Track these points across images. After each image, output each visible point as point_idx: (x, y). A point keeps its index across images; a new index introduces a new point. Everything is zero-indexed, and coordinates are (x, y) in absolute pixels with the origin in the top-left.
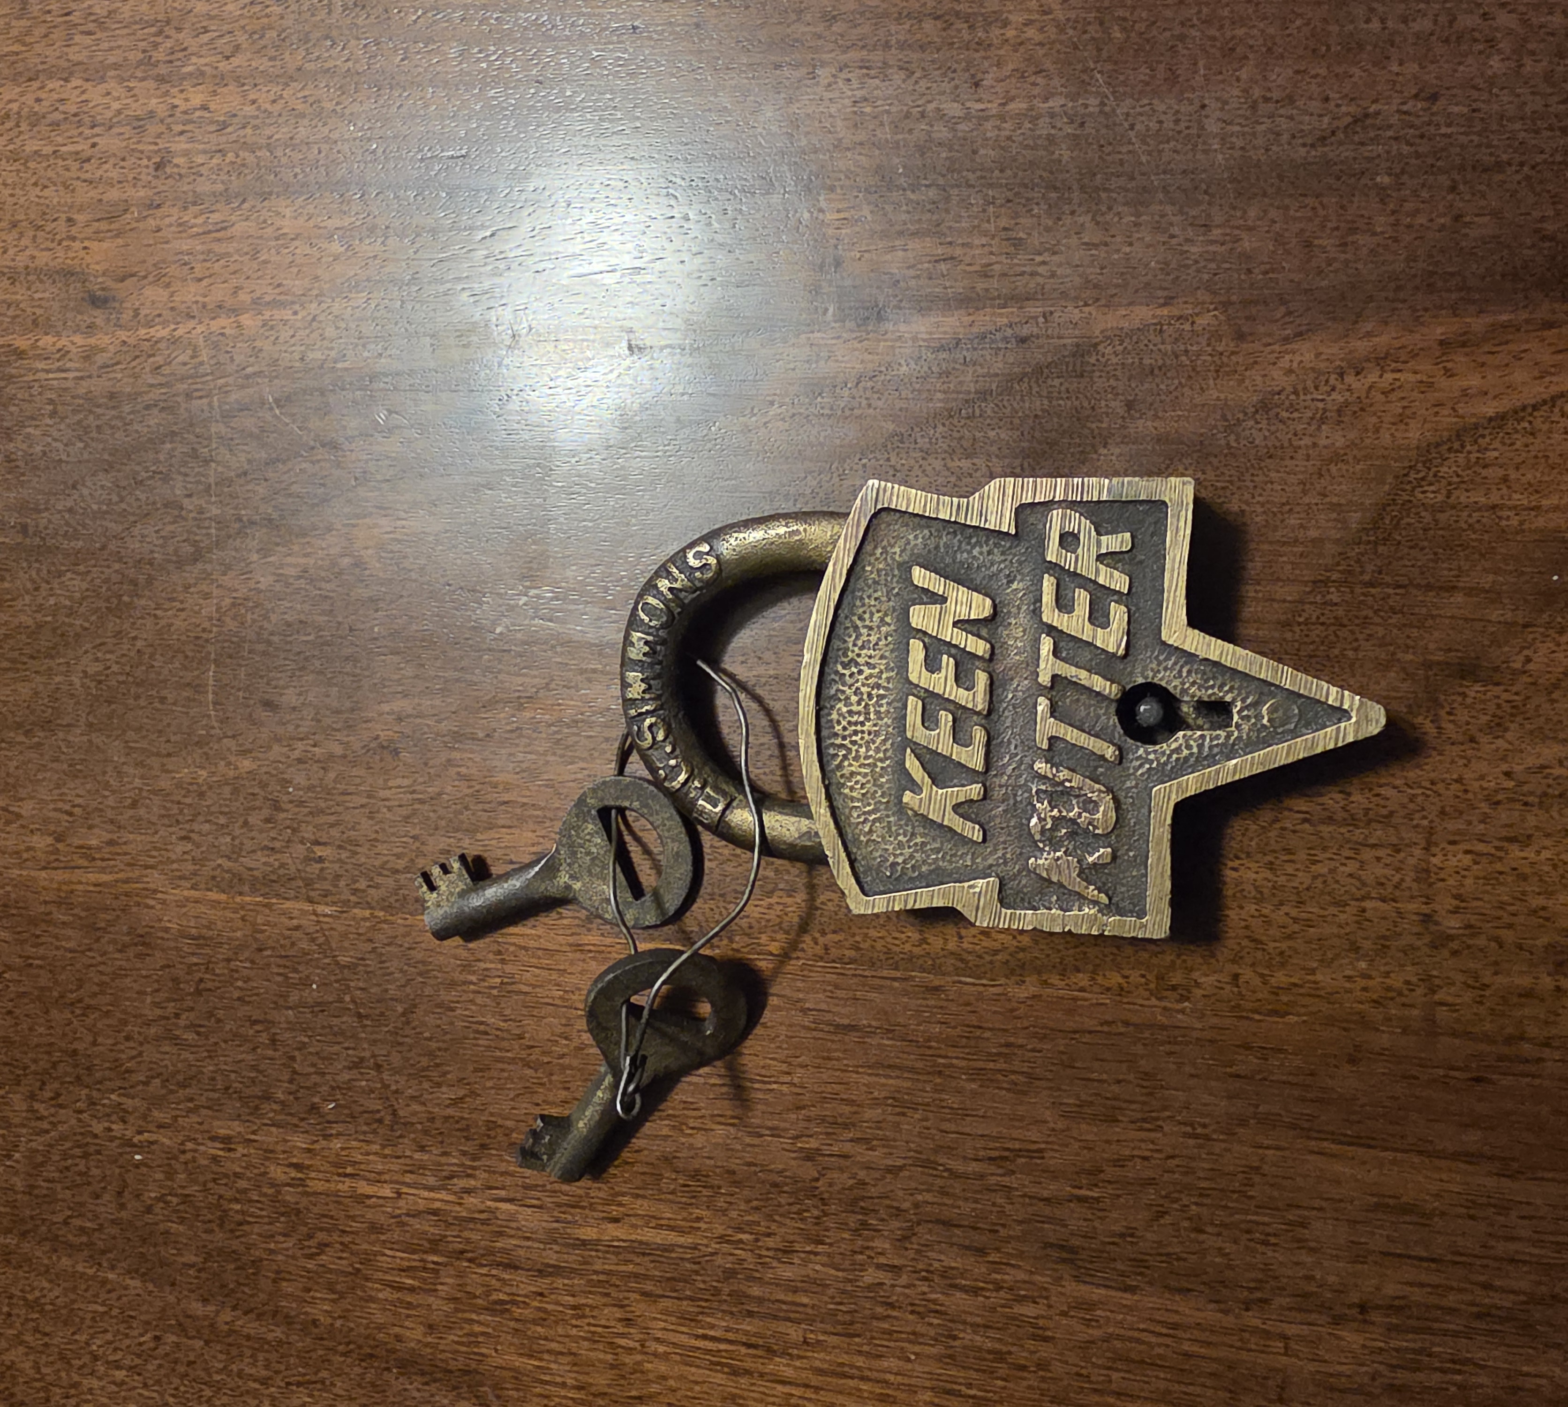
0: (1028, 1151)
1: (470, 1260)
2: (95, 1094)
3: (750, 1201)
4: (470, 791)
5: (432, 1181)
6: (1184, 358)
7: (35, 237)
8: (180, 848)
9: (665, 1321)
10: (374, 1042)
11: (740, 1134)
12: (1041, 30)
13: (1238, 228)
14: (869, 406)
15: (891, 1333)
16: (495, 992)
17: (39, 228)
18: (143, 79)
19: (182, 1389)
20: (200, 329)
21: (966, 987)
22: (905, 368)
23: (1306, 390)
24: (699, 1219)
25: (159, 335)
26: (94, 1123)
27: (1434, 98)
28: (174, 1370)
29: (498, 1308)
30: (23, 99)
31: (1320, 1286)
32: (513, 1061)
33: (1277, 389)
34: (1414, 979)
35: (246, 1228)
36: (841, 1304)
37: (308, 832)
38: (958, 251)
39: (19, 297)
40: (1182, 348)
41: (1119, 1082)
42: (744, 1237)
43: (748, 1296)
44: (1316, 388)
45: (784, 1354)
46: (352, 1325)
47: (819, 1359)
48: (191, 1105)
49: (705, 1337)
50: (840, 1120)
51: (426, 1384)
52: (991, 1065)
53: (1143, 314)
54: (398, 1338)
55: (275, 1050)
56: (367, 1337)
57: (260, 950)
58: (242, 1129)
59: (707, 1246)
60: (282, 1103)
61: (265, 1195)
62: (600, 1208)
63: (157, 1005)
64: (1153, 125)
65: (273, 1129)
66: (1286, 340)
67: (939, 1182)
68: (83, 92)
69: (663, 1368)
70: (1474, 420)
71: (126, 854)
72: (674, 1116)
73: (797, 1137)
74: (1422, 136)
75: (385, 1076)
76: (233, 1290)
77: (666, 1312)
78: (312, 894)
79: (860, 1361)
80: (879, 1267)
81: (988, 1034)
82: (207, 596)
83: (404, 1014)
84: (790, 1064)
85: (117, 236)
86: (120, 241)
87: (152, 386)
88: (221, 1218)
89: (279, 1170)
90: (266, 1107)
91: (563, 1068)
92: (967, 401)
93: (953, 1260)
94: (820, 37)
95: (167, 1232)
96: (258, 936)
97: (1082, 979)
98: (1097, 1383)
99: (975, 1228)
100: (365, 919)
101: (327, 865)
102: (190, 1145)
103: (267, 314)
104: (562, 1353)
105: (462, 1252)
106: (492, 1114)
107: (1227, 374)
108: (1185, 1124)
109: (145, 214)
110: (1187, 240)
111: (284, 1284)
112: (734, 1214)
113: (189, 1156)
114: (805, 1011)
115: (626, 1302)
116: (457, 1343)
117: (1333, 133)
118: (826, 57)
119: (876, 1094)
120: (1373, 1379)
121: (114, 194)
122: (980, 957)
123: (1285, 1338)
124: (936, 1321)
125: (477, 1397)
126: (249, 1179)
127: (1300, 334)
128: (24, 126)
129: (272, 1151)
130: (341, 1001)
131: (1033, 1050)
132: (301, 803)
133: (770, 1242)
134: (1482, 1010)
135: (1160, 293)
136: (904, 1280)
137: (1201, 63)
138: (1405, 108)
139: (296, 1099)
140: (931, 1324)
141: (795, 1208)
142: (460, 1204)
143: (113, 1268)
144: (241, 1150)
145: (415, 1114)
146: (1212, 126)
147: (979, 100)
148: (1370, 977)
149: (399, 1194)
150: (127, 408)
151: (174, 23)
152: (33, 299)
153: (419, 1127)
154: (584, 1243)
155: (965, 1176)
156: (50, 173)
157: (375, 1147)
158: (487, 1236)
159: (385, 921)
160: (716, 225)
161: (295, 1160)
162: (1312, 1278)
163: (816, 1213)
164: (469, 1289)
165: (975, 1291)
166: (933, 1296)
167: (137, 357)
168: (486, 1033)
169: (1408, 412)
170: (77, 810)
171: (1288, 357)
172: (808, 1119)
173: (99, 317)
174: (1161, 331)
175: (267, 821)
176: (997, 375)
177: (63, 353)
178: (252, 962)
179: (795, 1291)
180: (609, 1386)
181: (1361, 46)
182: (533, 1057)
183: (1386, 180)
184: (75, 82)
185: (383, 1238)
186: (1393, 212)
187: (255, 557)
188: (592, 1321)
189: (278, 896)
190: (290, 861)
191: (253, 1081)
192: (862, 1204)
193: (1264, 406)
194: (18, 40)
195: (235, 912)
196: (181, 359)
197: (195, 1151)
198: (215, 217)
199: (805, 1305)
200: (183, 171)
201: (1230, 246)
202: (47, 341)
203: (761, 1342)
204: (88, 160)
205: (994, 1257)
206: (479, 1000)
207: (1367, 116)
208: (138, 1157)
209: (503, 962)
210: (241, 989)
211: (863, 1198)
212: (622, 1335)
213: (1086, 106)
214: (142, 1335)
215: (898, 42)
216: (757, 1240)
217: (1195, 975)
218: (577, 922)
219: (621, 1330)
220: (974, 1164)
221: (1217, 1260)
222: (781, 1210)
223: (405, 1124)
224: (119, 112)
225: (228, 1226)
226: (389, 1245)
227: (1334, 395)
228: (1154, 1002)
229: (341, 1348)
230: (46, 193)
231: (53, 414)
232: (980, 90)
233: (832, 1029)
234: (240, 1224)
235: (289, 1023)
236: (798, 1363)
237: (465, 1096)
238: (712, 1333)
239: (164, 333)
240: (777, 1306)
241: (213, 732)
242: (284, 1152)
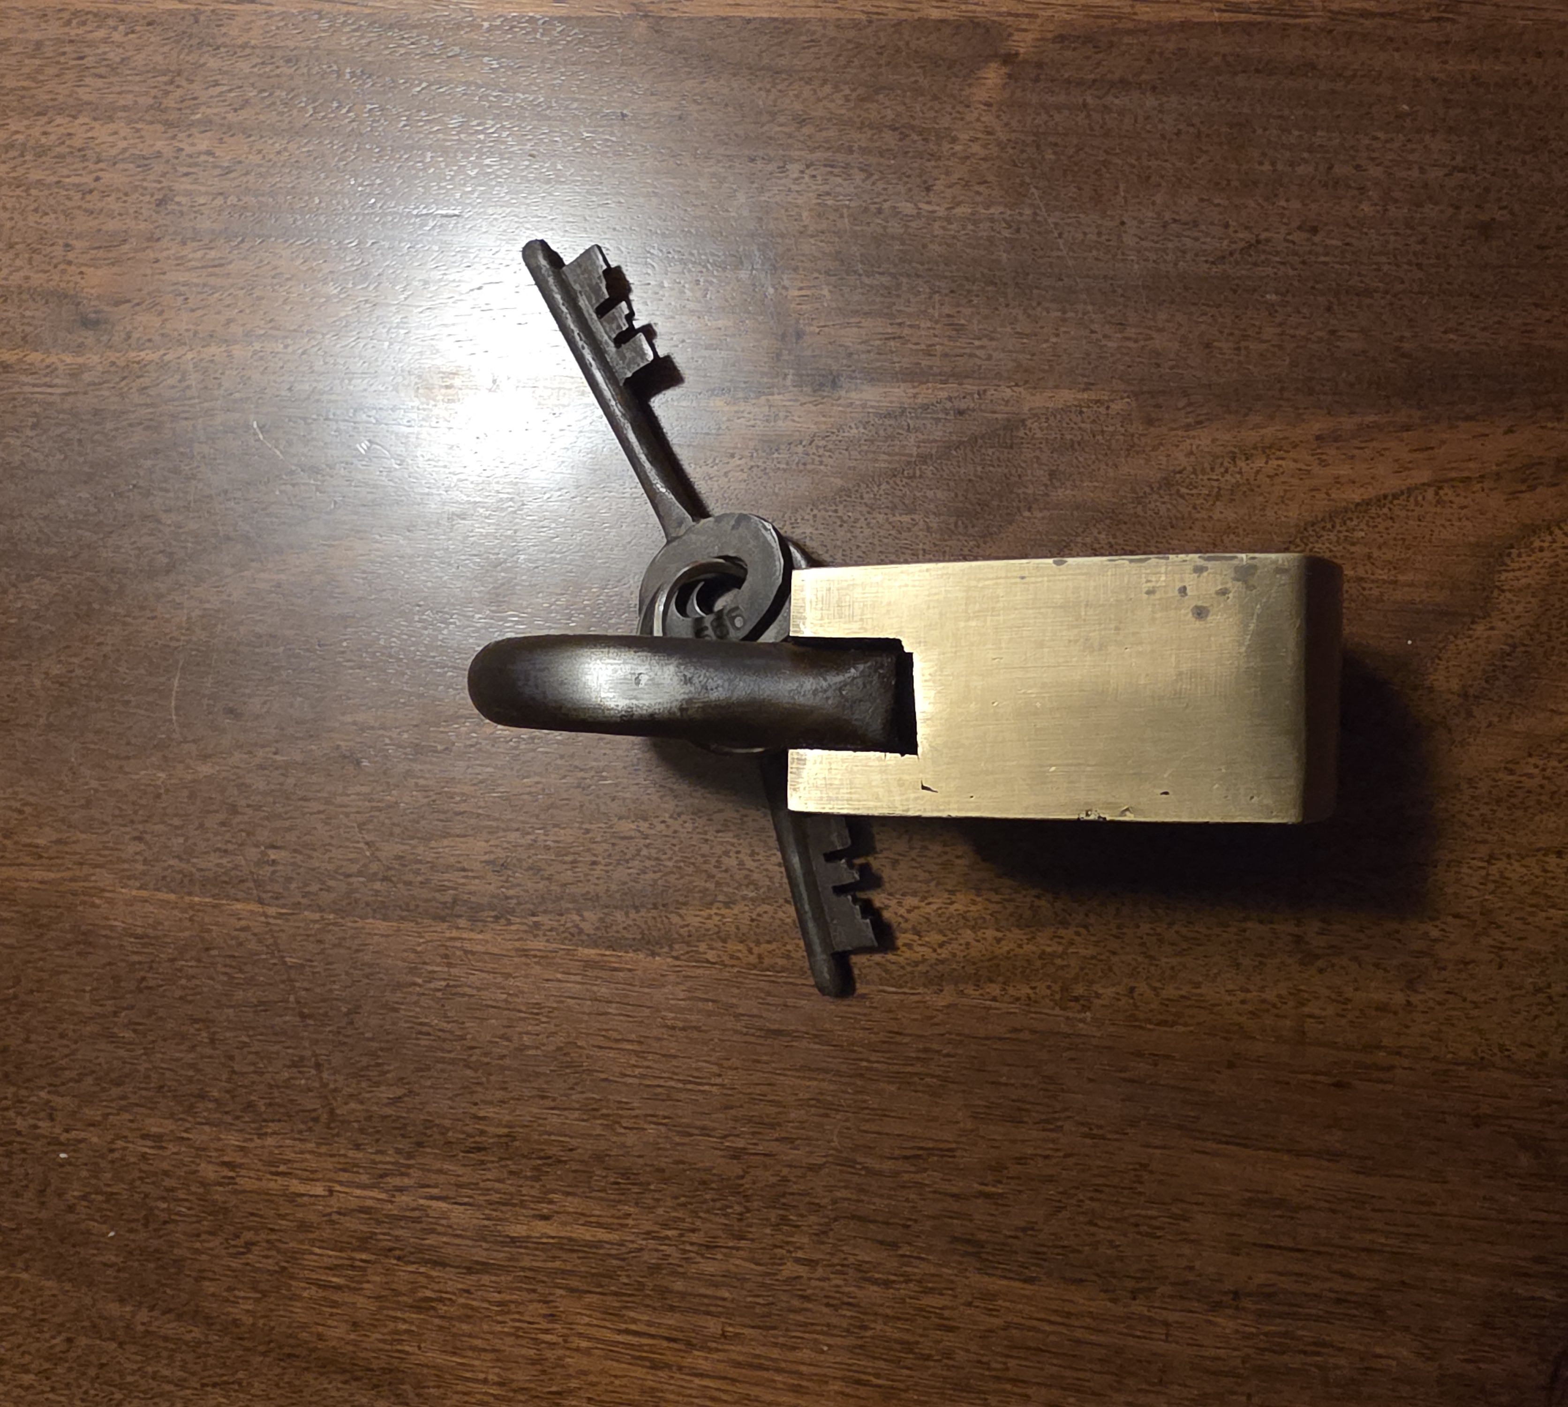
0: (941, 1150)
1: (399, 1258)
2: (23, 1092)
3: (677, 1198)
4: (426, 801)
5: (365, 1178)
6: (1099, 437)
7: (30, 259)
8: (133, 848)
9: (590, 1316)
10: (316, 1042)
11: (670, 1134)
12: (985, 146)
13: (1150, 328)
14: (821, 463)
15: (806, 1325)
16: (439, 994)
17: (34, 251)
18: (152, 123)
19: (92, 1392)
20: (190, 356)
21: (889, 997)
22: (854, 431)
23: (1203, 471)
24: (628, 1215)
25: (148, 358)
26: (19, 1120)
27: (1314, 230)
28: (84, 1374)
29: (423, 1306)
30: (28, 132)
31: (1200, 1275)
32: (453, 1062)
33: (1178, 469)
34: (1284, 992)
35: (170, 1227)
36: (758, 1296)
37: (263, 835)
38: (906, 331)
39: (10, 314)
40: (1099, 428)
41: (1025, 1086)
42: (670, 1233)
43: (671, 1292)
44: (1213, 469)
45: (702, 1348)
46: (272, 1324)
47: (736, 1351)
48: (123, 1103)
49: (627, 1332)
50: (766, 1120)
51: (345, 1382)
52: (909, 1069)
53: (1067, 396)
54: (320, 1337)
55: (215, 1049)
56: (290, 1336)
57: (207, 949)
58: (174, 1127)
59: (632, 1242)
60: (216, 1100)
61: (194, 1193)
62: (532, 1205)
63: (94, 1002)
64: (1080, 236)
65: (207, 1128)
66: (1188, 427)
67: (856, 1179)
68: (92, 128)
69: (584, 1362)
70: (1344, 504)
71: (75, 853)
72: (608, 1115)
73: (725, 1137)
74: (1304, 263)
75: (325, 1075)
76: (154, 1291)
77: (589, 1307)
78: (264, 896)
79: (775, 1353)
80: (797, 1260)
81: (906, 1040)
82: (179, 606)
83: (347, 1014)
84: (720, 1066)
85: (113, 264)
86: (115, 269)
87: (136, 405)
88: (146, 1217)
89: (211, 1167)
90: (201, 1106)
91: (503, 1068)
92: (909, 463)
93: (866, 1254)
94: (790, 136)
95: (89, 1232)
96: (206, 935)
97: (994, 989)
98: (995, 1370)
99: (887, 1223)
100: (315, 922)
101: (279, 868)
102: (120, 1143)
103: (257, 346)
104: (485, 1350)
105: (390, 1250)
106: (429, 1113)
107: (1138, 453)
108: (1082, 1124)
109: (145, 245)
110: (1105, 336)
111: (207, 1283)
112: (660, 1211)
113: (116, 1155)
114: (738, 1016)
115: (551, 1298)
116: (380, 1341)
117: (1231, 254)
118: (795, 154)
119: (801, 1096)
120: (1243, 1362)
121: (112, 225)
122: (903, 968)
123: (1166, 1324)
124: (848, 1314)
125: (398, 1395)
126: (179, 1178)
127: (1200, 422)
128: (29, 157)
129: (204, 1149)
130: (287, 1001)
131: (948, 1055)
132: (259, 808)
133: (694, 1237)
134: (1343, 1021)
135: (1080, 379)
136: (820, 1272)
137: (1122, 187)
138: (1290, 237)
139: (233, 1097)
140: (844, 1316)
141: (718, 1205)
142: (392, 1202)
143: (26, 1269)
144: (172, 1148)
145: (353, 1111)
146: (1129, 240)
147: (929, 203)
148: (1248, 991)
149: (331, 1192)
150: (109, 426)
151: (185, 74)
152: (23, 316)
153: (356, 1125)
154: (513, 1240)
155: (880, 1173)
156: (52, 202)
157: (311, 1146)
158: (419, 1235)
159: (335, 924)
160: (688, 293)
161: (226, 1159)
162: (1191, 1268)
163: (738, 1209)
164: (394, 1286)
165: (887, 1284)
166: (846, 1289)
167: (124, 378)
168: (429, 1034)
169: (1289, 495)
170: (28, 810)
171: (1188, 441)
172: (736, 1119)
173: (89, 337)
174: (1081, 412)
175: (223, 824)
176: (935, 441)
177: (51, 370)
178: (199, 960)
179: (716, 1285)
180: (530, 1381)
181: (1255, 183)
182: (474, 1059)
183: (1274, 297)
184: (82, 120)
185: (311, 1236)
186: (1280, 325)
187: (229, 571)
188: (517, 1316)
189: (228, 897)
190: (243, 862)
191: (190, 1080)
192: (783, 1200)
193: (1167, 483)
194: (29, 77)
195: (184, 911)
196: (171, 381)
197: (124, 1149)
198: (212, 254)
199: (724, 1299)
200: (185, 209)
201: (1142, 343)
202: (35, 357)
203: (680, 1335)
204: (91, 192)
205: (905, 1250)
206: (424, 1002)
207: (1258, 242)
208: (63, 1155)
209: (449, 965)
210: (184, 988)
211: (784, 1195)
212: (546, 1331)
213: (1021, 214)
214: (53, 1337)
215: (860, 147)
216: (681, 1235)
217: (1095, 987)
218: (524, 928)
219: (545, 1325)
220: (890, 1162)
221: (1109, 1252)
222: (705, 1206)
223: (343, 1122)
224: (125, 150)
225: (152, 1226)
226: (318, 1244)
227: (1228, 477)
228: (1057, 1011)
229: (261, 1348)
230: (46, 219)
231: (34, 427)
232: (931, 194)
233: (762, 1033)
234: (165, 1223)
235: (229, 1021)
236: (715, 1356)
237: (405, 1095)
238: (633, 1327)
239: (155, 356)
240: (697, 1300)
241: (174, 736)
242: (217, 1150)
